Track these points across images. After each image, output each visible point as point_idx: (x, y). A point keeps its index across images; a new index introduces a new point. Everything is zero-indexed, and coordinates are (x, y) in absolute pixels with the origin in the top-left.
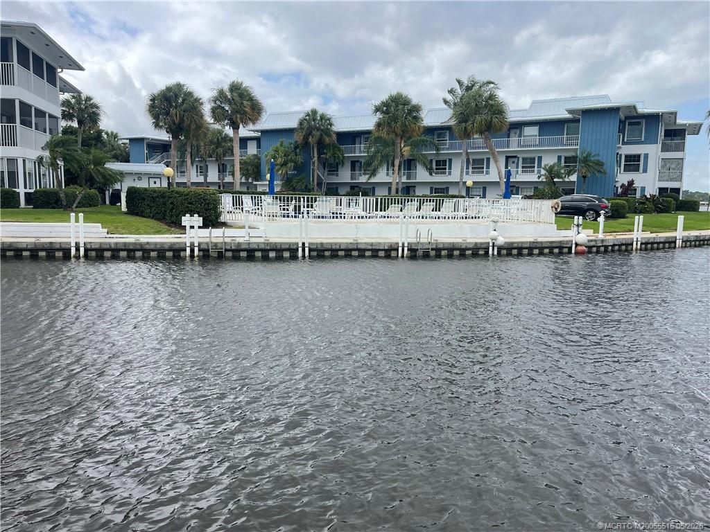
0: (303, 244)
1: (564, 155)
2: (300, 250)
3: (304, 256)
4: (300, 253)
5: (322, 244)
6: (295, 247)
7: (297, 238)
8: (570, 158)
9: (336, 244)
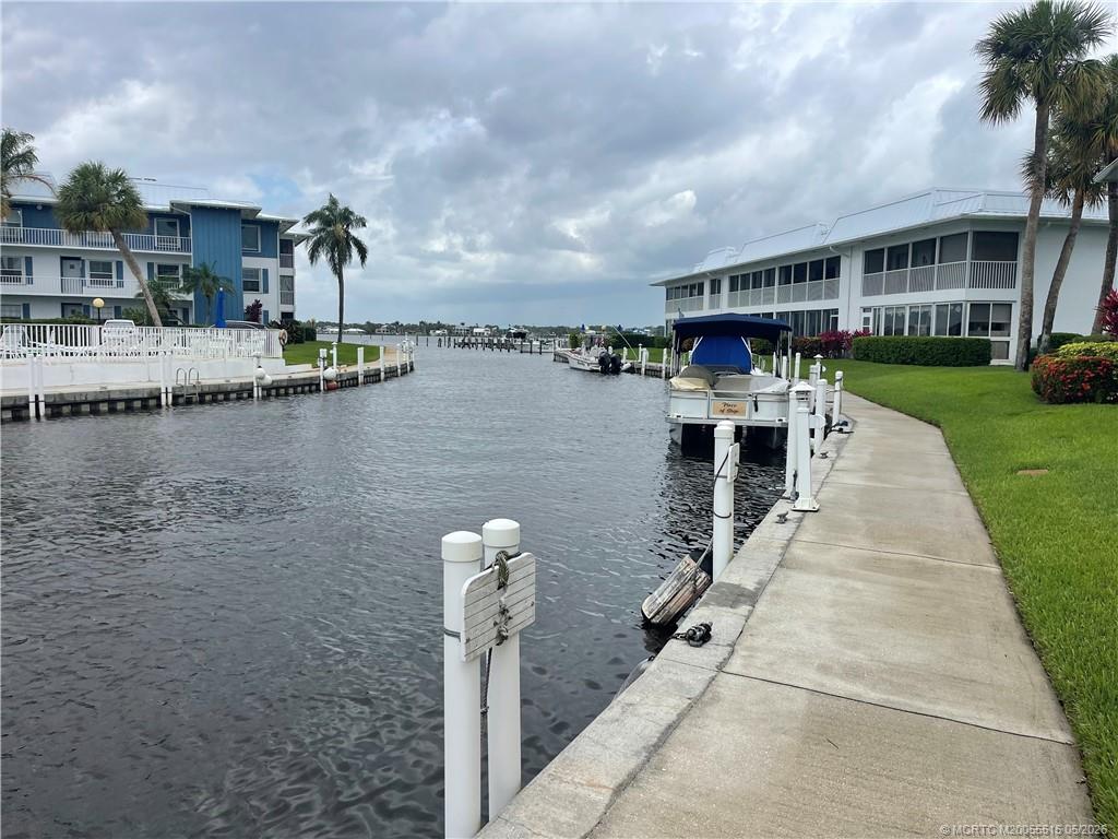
0: (37, 397)
1: (156, 262)
2: (32, 407)
3: (38, 415)
4: (32, 412)
5: (61, 395)
6: (23, 402)
7: (27, 389)
8: (166, 267)
9: (81, 394)
